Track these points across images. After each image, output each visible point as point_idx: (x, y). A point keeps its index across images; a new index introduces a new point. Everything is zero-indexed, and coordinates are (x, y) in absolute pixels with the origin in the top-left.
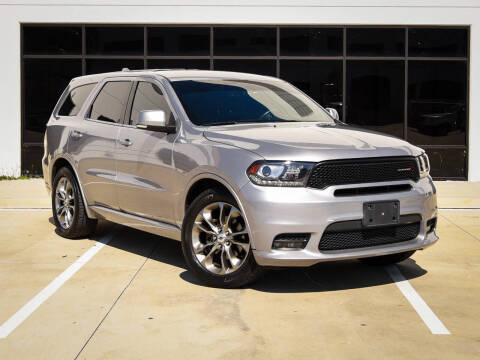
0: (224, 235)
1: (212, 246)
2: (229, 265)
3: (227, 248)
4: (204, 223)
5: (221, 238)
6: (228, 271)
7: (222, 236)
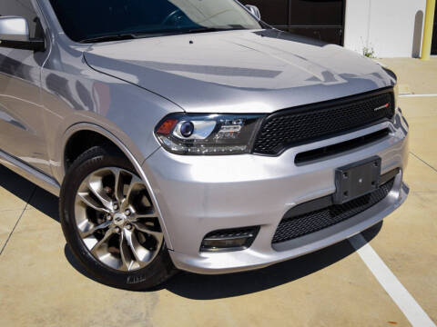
0: (123, 216)
1: (107, 229)
2: (132, 257)
3: (128, 234)
4: (92, 195)
5: (119, 219)
6: (132, 266)
7: (121, 217)
